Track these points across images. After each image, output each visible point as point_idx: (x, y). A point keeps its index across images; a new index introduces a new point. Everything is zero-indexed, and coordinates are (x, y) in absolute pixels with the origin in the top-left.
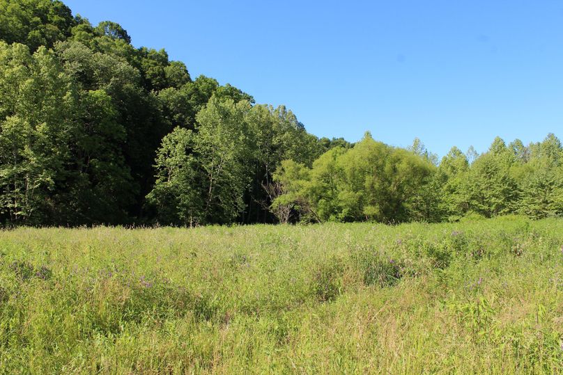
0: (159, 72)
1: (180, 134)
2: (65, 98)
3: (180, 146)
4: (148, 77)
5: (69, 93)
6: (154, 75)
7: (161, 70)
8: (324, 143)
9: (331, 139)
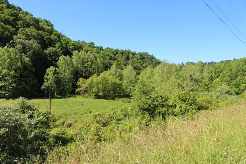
0: (49, 38)
1: (52, 68)
2: (18, 63)
3: (51, 72)
4: (45, 40)
5: (19, 62)
6: (47, 39)
7: (49, 37)
8: (121, 52)
9: (124, 50)
